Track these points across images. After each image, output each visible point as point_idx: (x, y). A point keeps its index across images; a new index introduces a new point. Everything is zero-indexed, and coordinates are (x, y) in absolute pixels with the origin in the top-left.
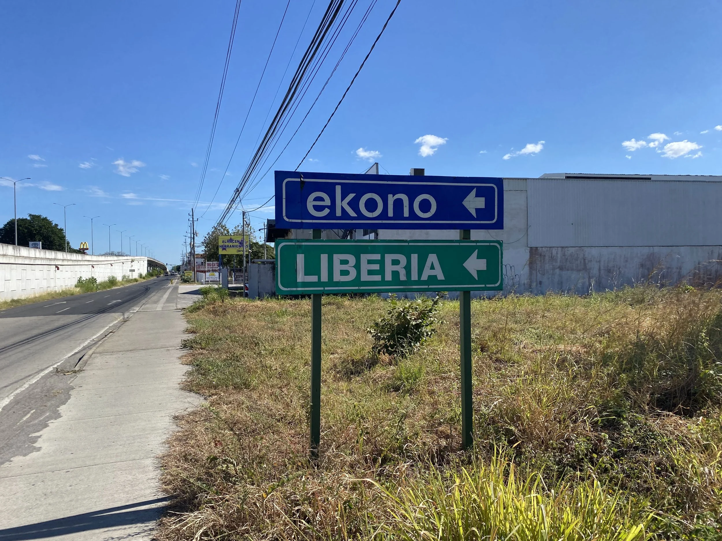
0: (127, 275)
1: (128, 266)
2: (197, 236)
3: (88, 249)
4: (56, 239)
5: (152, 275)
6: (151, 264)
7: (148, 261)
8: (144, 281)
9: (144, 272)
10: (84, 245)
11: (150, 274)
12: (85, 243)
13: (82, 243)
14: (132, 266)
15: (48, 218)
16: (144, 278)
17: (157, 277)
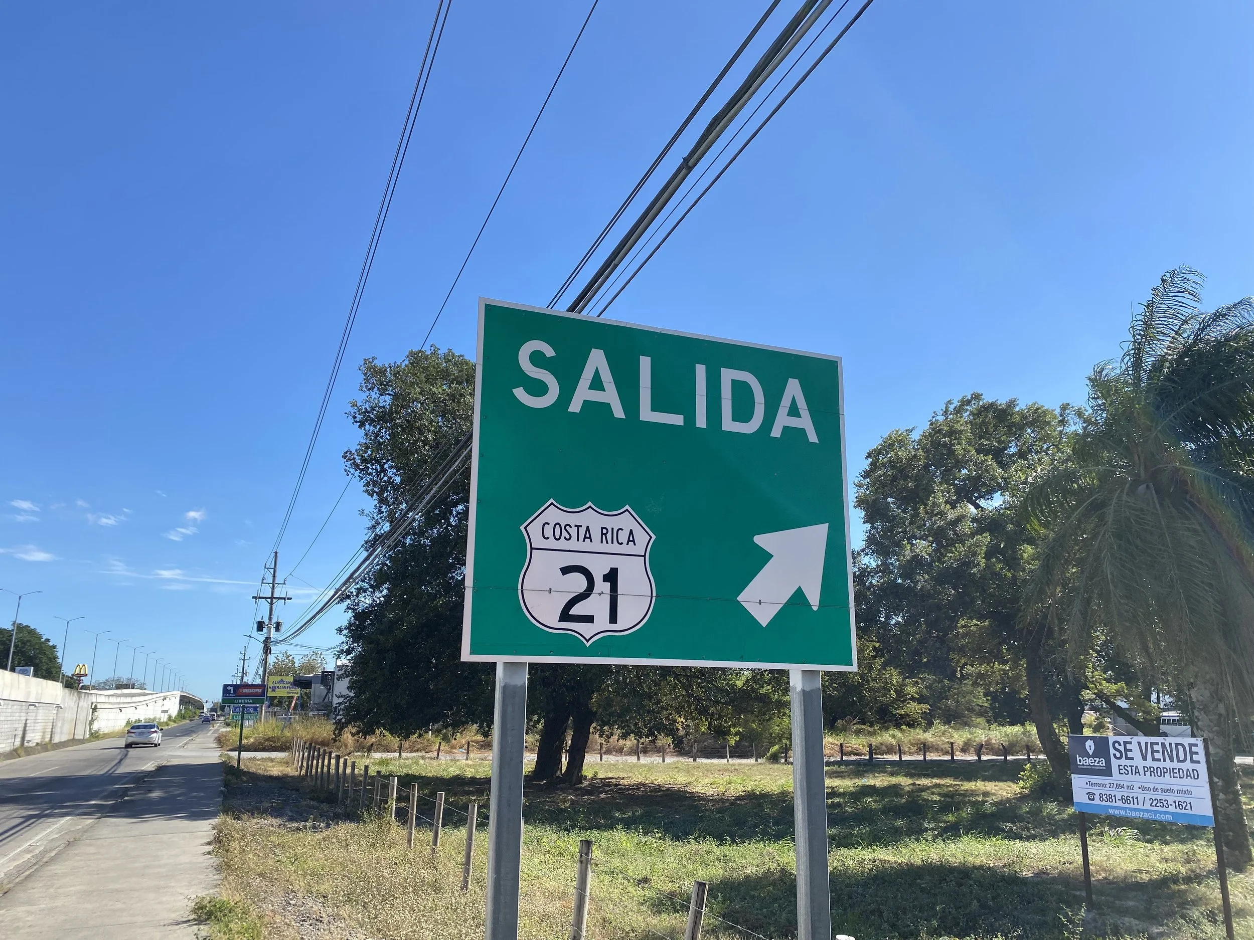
0: (158, 716)
1: (159, 707)
2: (246, 675)
3: (86, 675)
4: (44, 661)
5: (184, 718)
6: (185, 701)
7: (181, 696)
8: (176, 725)
9: (174, 712)
10: (81, 669)
11: (181, 716)
12: (84, 665)
13: (79, 665)
14: (163, 705)
15: (38, 631)
16: (175, 722)
17: (191, 720)
